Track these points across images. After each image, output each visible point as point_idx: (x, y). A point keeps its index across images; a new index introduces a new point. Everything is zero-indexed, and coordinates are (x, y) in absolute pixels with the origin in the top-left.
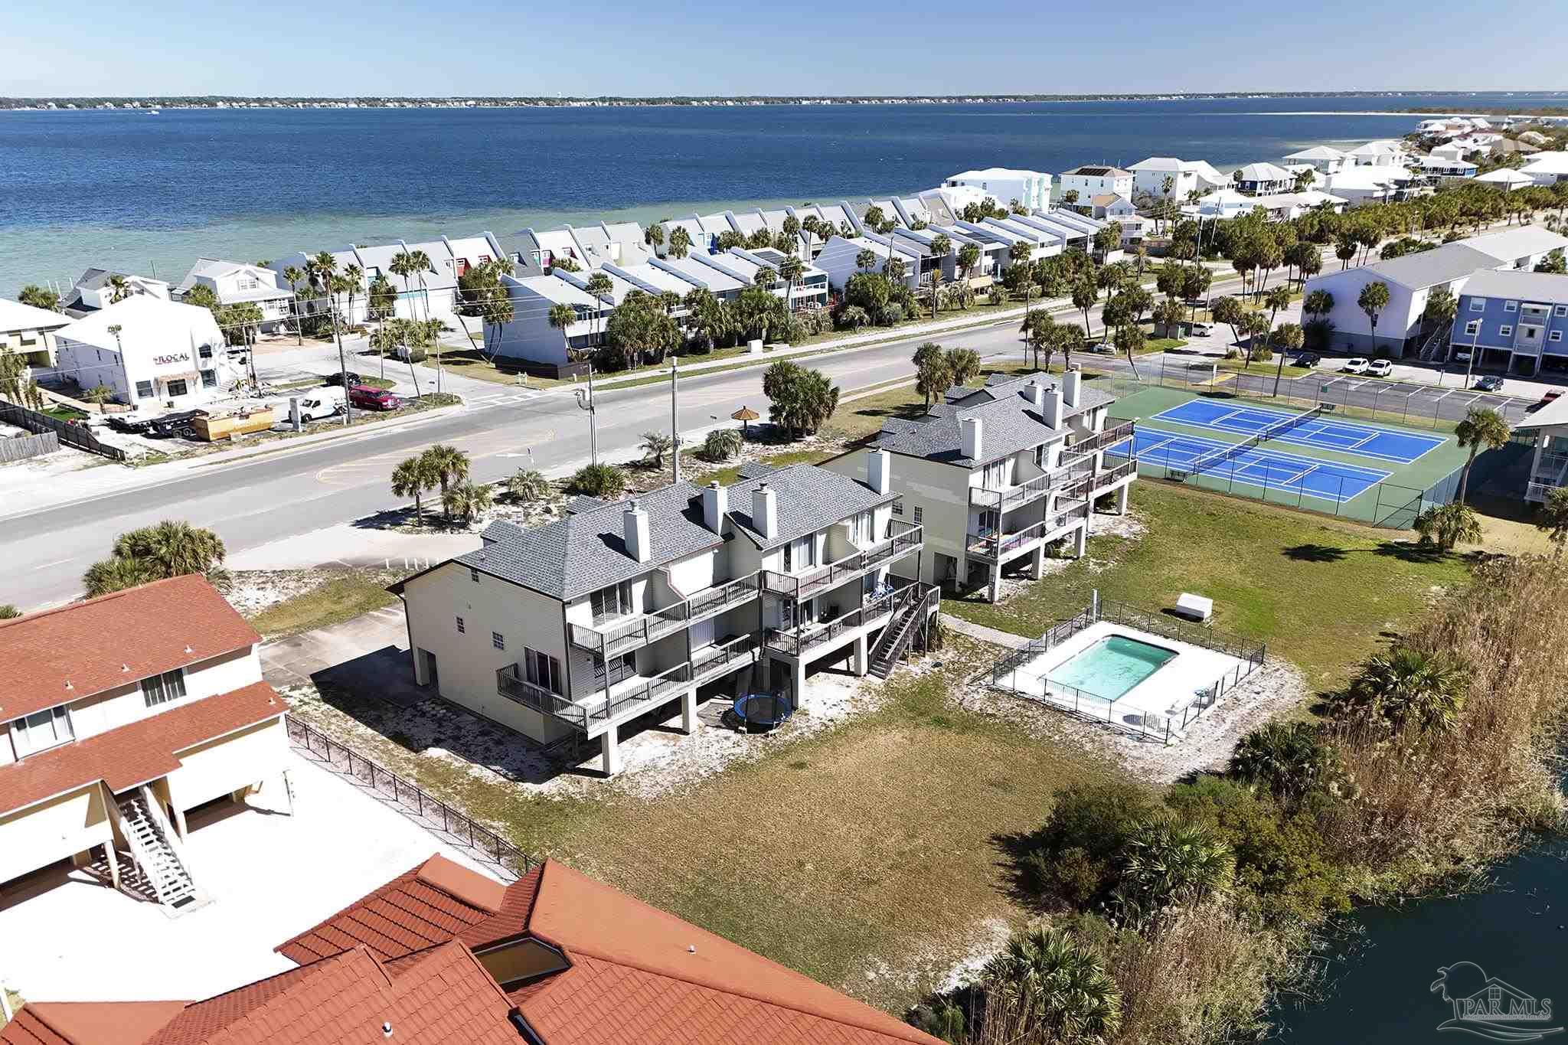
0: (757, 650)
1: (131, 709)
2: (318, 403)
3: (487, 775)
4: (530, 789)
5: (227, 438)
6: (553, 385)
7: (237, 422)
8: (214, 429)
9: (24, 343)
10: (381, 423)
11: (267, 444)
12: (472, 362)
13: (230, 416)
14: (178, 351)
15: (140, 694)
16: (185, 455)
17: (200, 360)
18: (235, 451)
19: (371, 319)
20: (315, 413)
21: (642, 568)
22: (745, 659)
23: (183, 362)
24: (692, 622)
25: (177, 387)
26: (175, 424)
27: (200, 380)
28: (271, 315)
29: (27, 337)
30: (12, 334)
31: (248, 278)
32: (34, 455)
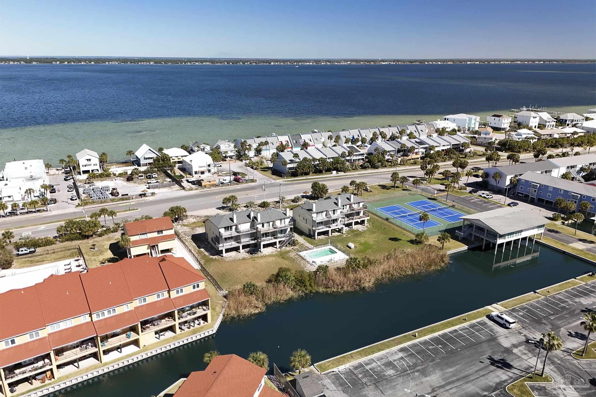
0: (256, 241)
1: (155, 235)
2: (226, 180)
3: (206, 253)
4: (212, 256)
5: (205, 186)
6: (281, 179)
7: (208, 183)
8: (203, 184)
10: (241, 185)
11: (212, 188)
12: (268, 171)
13: (207, 182)
14: (203, 165)
15: (157, 233)
16: (196, 189)
17: (208, 167)
18: (206, 189)
19: (255, 156)
20: (225, 182)
21: (234, 224)
22: (253, 242)
23: (204, 168)
24: (241, 234)
25: (203, 173)
26: (197, 182)
27: (207, 172)
28: (230, 154)
29: (179, 158)
30: (176, 157)
31: (228, 145)
32: (171, 186)
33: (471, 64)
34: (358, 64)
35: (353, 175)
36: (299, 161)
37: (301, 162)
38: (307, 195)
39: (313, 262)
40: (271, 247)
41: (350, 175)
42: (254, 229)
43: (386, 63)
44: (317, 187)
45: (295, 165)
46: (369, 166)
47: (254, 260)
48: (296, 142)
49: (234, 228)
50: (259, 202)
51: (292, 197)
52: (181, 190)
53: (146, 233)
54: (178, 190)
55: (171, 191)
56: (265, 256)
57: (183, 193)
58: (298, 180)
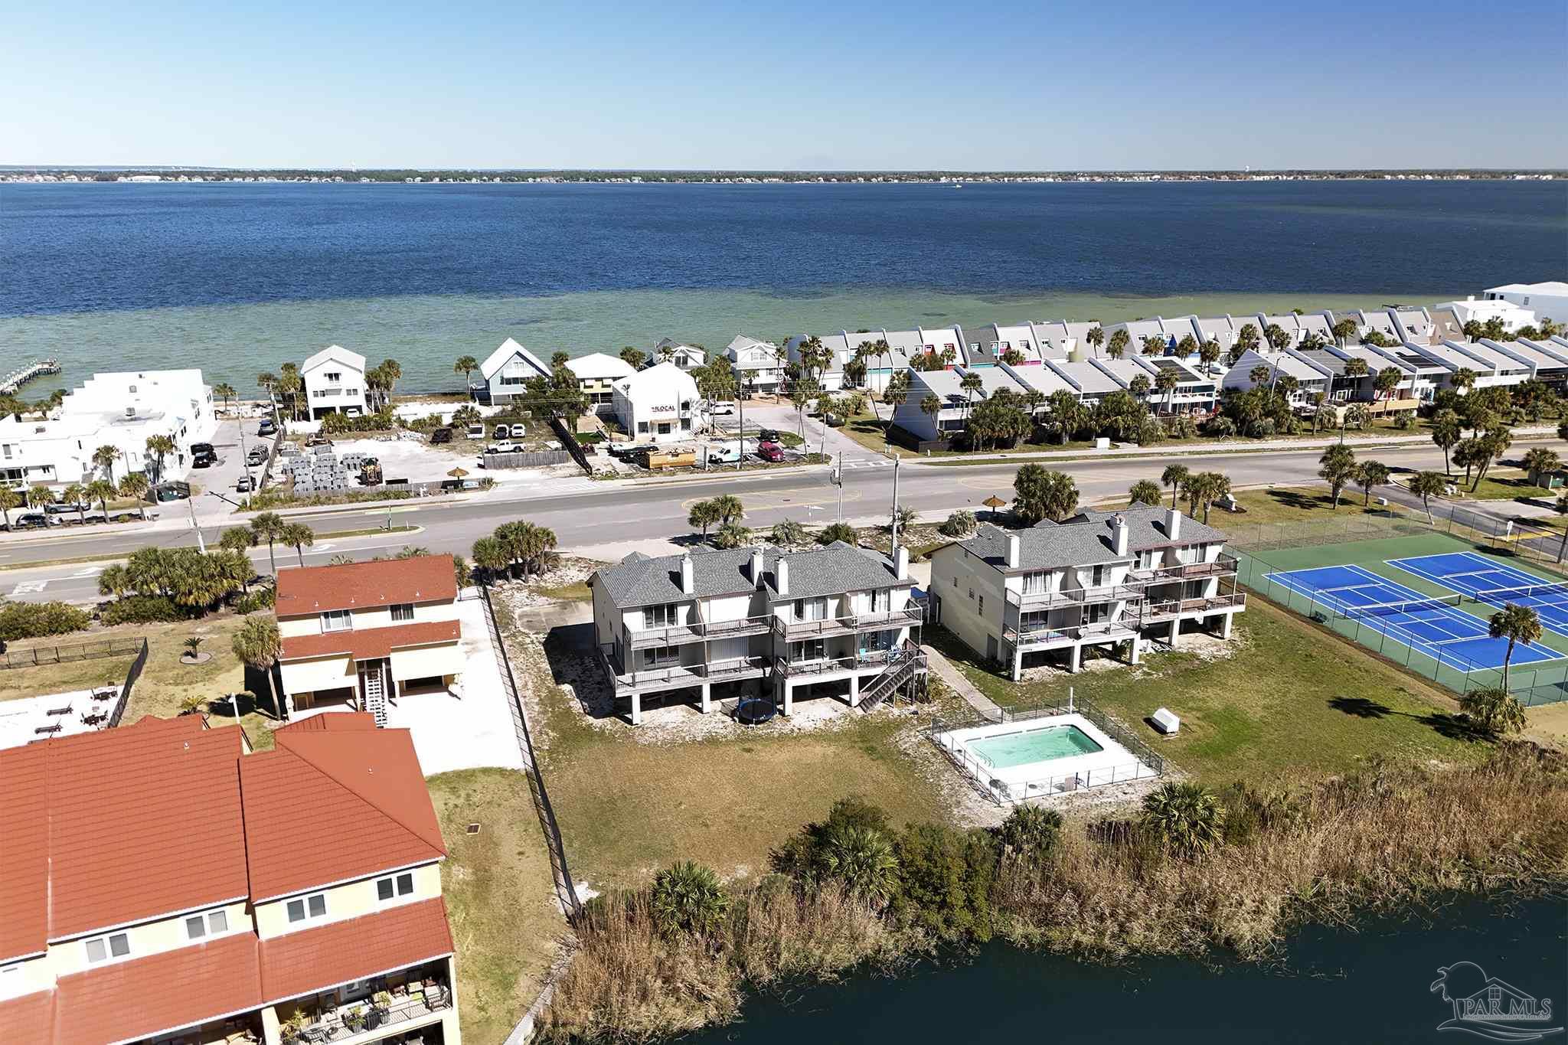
0: (768, 670)
1: (383, 619)
2: (728, 451)
5: (659, 468)
6: (915, 457)
7: (670, 458)
8: (654, 460)
9: (604, 386)
10: (776, 470)
11: (681, 476)
12: (874, 431)
13: (667, 454)
14: (668, 404)
15: (389, 613)
16: (628, 476)
17: (682, 412)
18: (659, 478)
19: (845, 387)
20: (725, 458)
21: (684, 598)
22: (757, 673)
23: (670, 412)
24: (707, 638)
25: (664, 428)
26: (636, 455)
27: (679, 424)
28: (763, 378)
29: (606, 382)
30: (597, 379)
31: (760, 351)
32: (554, 463)
33: (1528, 181)
34: (1183, 180)
35: (1171, 454)
36: (981, 398)
37: (989, 403)
38: (997, 510)
39: (994, 783)
40: (828, 699)
41: (1162, 454)
42: (764, 621)
43: (1267, 178)
44: (1035, 481)
45: (965, 413)
46: (1228, 428)
47: (749, 750)
48: (980, 350)
49: (682, 612)
50: (821, 526)
51: (942, 516)
52: (580, 475)
53: (347, 613)
54: (571, 476)
55: (547, 477)
56: (799, 737)
57: (585, 486)
58: (972, 462)
